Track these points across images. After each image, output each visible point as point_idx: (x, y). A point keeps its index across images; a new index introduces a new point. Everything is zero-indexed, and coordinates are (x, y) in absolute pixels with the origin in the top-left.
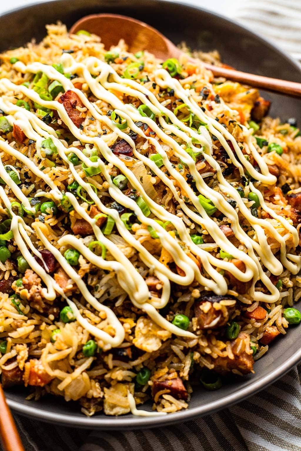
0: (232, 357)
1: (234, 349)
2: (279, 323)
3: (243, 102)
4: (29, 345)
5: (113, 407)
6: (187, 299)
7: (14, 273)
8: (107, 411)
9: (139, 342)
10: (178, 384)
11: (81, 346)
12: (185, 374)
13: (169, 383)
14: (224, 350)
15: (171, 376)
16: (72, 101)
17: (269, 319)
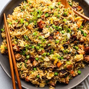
0: (64, 82)
1: (65, 80)
2: (76, 74)
3: (81, 21)
4: (27, 73)
5: (41, 86)
6: (58, 70)
7: (25, 58)
8: (40, 87)
9: (47, 77)
10: (54, 85)
11: (36, 76)
12: (55, 83)
13: (52, 84)
14: (63, 80)
15: (53, 83)
16: (41, 23)
17: (74, 73)
